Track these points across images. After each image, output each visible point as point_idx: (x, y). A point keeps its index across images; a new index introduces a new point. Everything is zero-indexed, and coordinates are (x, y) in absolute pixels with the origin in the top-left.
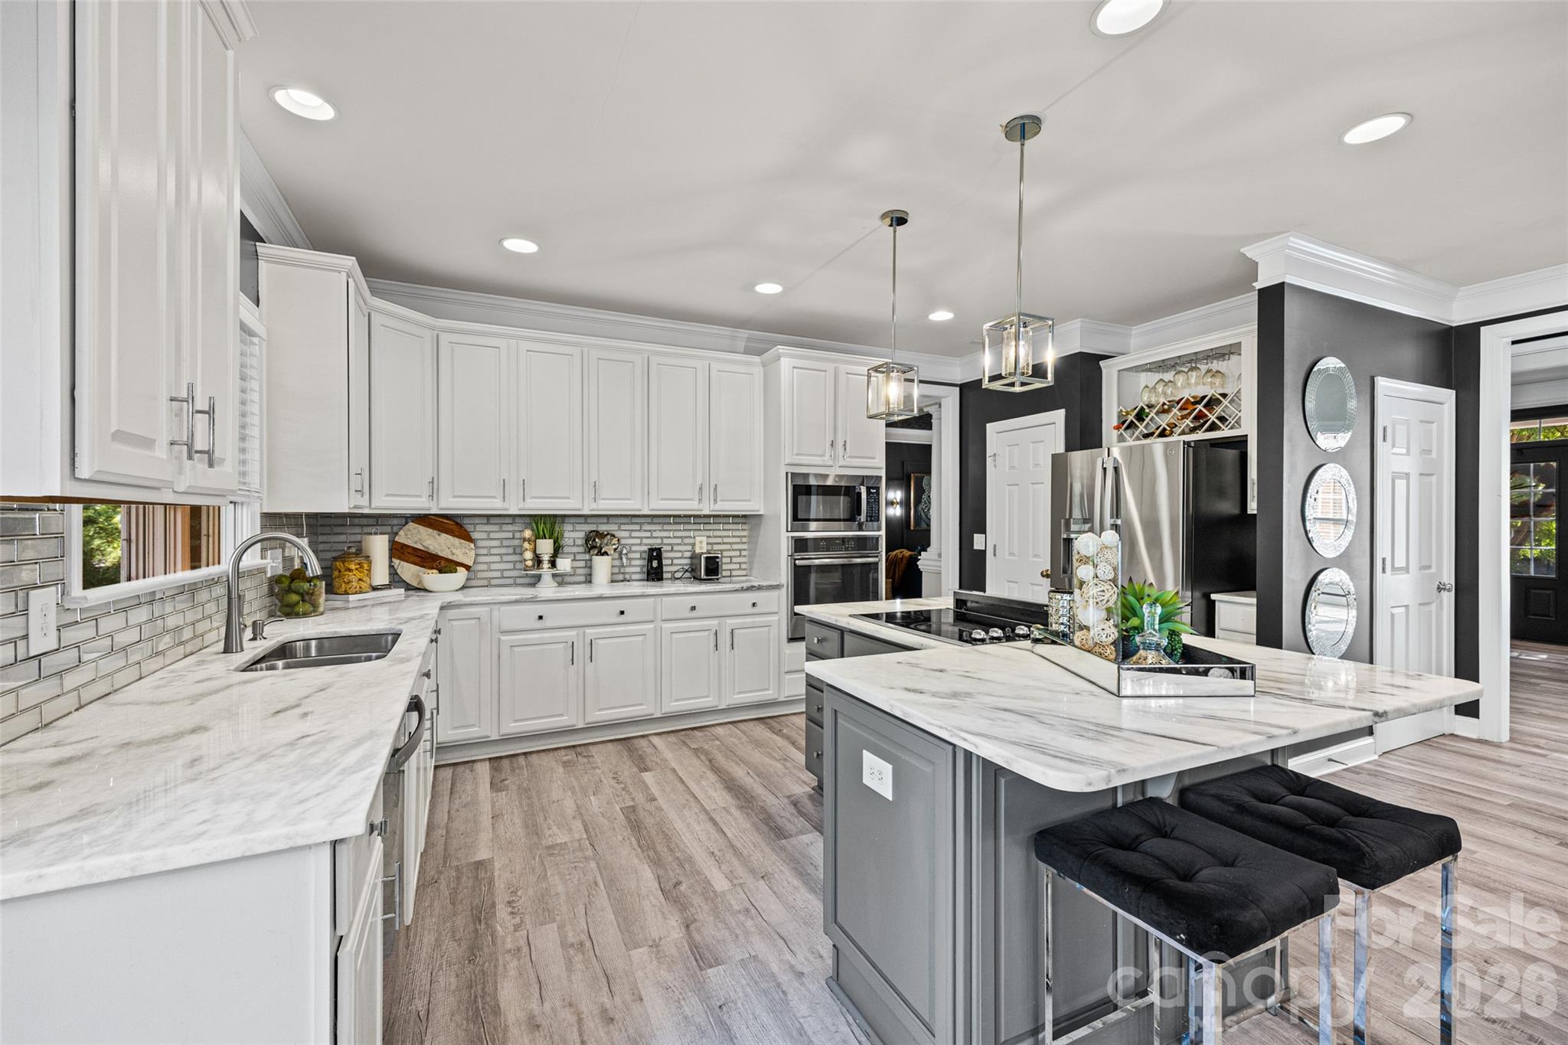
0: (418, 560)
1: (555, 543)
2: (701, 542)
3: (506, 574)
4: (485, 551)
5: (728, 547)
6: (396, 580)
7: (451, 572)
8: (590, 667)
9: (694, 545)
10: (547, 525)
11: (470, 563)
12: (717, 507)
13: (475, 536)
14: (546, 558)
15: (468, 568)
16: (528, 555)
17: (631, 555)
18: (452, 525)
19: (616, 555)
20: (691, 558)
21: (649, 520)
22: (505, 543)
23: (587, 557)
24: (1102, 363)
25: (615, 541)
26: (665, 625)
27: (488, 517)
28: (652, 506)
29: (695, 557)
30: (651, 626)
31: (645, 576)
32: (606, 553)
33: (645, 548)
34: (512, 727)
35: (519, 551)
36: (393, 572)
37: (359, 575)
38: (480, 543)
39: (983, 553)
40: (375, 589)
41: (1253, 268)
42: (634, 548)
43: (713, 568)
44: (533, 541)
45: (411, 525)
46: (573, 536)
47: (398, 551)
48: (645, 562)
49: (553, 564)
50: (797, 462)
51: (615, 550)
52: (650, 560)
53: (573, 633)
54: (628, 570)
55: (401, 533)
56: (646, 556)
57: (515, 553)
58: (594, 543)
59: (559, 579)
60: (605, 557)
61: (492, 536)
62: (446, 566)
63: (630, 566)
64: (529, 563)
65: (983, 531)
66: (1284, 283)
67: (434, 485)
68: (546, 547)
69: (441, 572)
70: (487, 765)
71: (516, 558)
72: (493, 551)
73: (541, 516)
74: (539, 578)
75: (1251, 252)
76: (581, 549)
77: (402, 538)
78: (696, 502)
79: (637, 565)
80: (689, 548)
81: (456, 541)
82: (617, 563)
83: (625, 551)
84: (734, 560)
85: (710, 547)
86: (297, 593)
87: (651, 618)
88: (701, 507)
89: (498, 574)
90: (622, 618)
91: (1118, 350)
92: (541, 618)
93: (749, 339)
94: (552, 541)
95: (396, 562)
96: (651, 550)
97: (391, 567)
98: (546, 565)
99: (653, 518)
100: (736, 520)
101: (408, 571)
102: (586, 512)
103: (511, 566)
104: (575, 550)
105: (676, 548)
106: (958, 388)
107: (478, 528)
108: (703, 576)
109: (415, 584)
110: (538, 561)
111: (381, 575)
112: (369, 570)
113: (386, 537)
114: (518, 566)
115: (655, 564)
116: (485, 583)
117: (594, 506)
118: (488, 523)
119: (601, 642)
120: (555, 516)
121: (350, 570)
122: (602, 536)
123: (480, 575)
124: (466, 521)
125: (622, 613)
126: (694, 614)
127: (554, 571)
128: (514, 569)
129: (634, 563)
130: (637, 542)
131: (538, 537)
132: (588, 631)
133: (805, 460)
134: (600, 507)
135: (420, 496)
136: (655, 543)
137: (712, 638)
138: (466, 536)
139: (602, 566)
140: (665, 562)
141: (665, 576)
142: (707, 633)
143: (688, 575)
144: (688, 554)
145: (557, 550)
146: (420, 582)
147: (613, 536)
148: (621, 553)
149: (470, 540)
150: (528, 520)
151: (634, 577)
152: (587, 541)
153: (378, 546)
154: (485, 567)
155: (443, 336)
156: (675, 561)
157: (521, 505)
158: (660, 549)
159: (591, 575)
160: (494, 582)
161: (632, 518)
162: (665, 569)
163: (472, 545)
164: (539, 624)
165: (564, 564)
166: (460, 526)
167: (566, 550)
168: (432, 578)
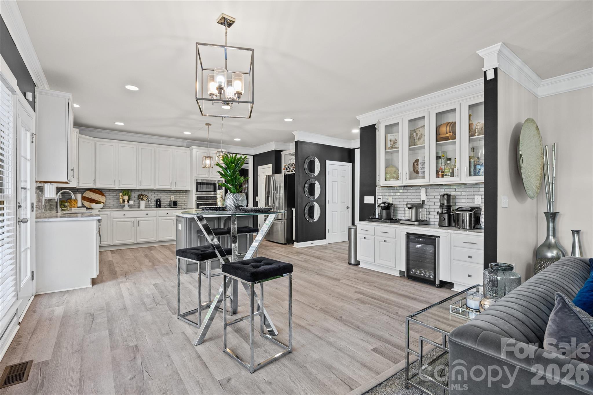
0: (89, 201)
1: (129, 197)
2: (173, 198)
3: (114, 205)
4: (108, 199)
5: (181, 199)
6: (83, 206)
7: (99, 203)
8: (138, 228)
9: (170, 198)
10: (127, 192)
11: (104, 202)
12: (176, 188)
13: (105, 195)
14: (126, 201)
15: (104, 203)
16: (121, 200)
17: (151, 201)
18: (99, 191)
19: (147, 201)
20: (169, 202)
21: (157, 191)
22: (114, 197)
23: (138, 201)
24: (281, 152)
25: (147, 197)
26: (159, 218)
27: (109, 189)
28: (157, 187)
29: (170, 201)
30: (156, 218)
31: (155, 207)
32: (144, 200)
33: (156, 199)
34: (116, 242)
35: (118, 199)
36: (82, 204)
37: (75, 204)
38: (107, 197)
39: (258, 201)
40: (78, 207)
41: (294, 137)
42: (152, 199)
43: (175, 204)
44: (122, 196)
45: (87, 191)
46: (135, 195)
47: (84, 198)
48: (156, 203)
49: (128, 202)
50: (198, 176)
51: (147, 199)
52: (157, 202)
53: (133, 219)
54: (150, 205)
55: (84, 193)
56: (156, 201)
57: (117, 199)
58: (140, 197)
59: (130, 207)
60: (144, 201)
61: (110, 195)
62: (98, 202)
63: (151, 203)
64: (121, 202)
65: (258, 196)
66: (298, 141)
67: (95, 181)
68: (126, 198)
69: (96, 203)
70: (110, 252)
71: (117, 201)
72: (111, 199)
73: (125, 189)
74: (124, 206)
75: (294, 133)
76: (137, 199)
77: (85, 195)
78: (170, 187)
79: (153, 204)
80: (170, 199)
81: (100, 196)
82: (148, 203)
83: (150, 200)
84: (183, 203)
85: (175, 199)
86: (63, 205)
87: (155, 216)
88: (171, 188)
89: (112, 205)
90: (147, 216)
91: (286, 149)
92: (124, 215)
93: (187, 142)
94: (128, 196)
95: (83, 201)
96: (157, 200)
97: (82, 202)
98: (126, 202)
99: (158, 191)
100: (183, 192)
101: (86, 204)
102: (138, 189)
103: (116, 203)
104: (135, 199)
105: (165, 199)
106: (253, 156)
107: (106, 193)
108: (172, 206)
109: (88, 207)
110: (124, 201)
111: (80, 204)
112: (77, 202)
113: (81, 194)
114: (118, 203)
115: (158, 203)
116: (108, 207)
117: (140, 187)
118: (109, 191)
119: (141, 221)
120: (129, 190)
121: (72, 202)
122: (143, 195)
123: (107, 205)
124: (103, 191)
125: (147, 214)
126: (168, 215)
127: (128, 204)
128: (117, 204)
129: (152, 203)
130: (153, 198)
131: (124, 195)
132: (138, 219)
133: (200, 176)
134: (142, 187)
135: (91, 184)
136: (159, 197)
137: (173, 221)
138: (103, 195)
139: (143, 203)
140: (161, 203)
141: (161, 207)
142: (171, 220)
143: (169, 206)
144: (169, 201)
145: (129, 199)
146: (90, 206)
147: (146, 195)
148: (148, 200)
149: (104, 196)
150: (121, 191)
151: (153, 207)
152: (138, 196)
153: (79, 196)
154: (108, 203)
155: (97, 142)
156: (164, 202)
157: (119, 186)
158: (160, 199)
159: (139, 206)
160: (111, 207)
161: (152, 190)
162: (162, 205)
163: (105, 197)
164: (124, 217)
165: (131, 202)
166: (101, 192)
167: (132, 199)
168: (94, 205)
